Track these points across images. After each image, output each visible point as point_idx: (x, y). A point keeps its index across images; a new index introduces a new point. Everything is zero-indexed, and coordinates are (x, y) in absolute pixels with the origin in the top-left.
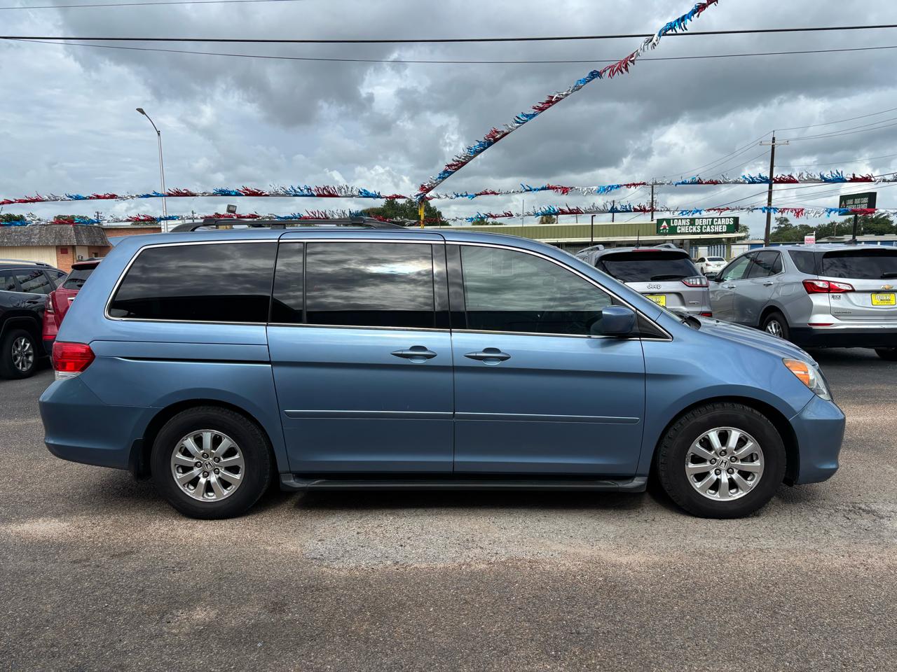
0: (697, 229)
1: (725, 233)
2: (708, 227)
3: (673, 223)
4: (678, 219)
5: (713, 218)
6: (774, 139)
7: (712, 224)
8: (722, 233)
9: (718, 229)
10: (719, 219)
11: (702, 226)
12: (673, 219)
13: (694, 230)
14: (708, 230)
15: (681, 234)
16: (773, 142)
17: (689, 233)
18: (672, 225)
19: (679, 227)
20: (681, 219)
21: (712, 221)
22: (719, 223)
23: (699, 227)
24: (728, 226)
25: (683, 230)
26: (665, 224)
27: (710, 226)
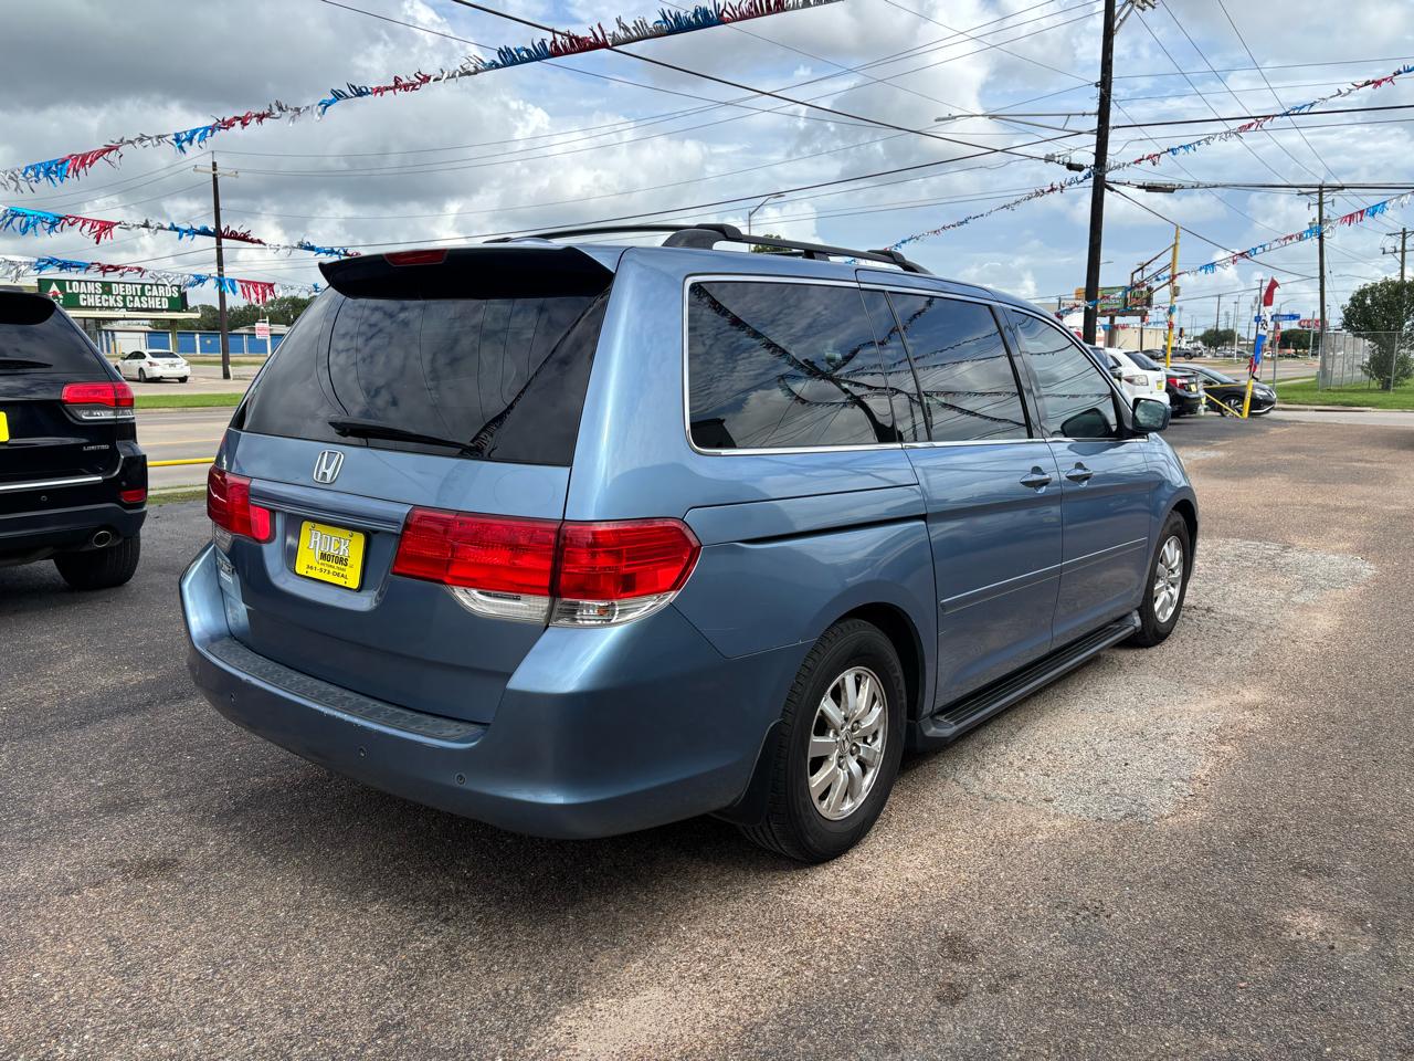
0: (116, 301)
1: (167, 310)
2: (137, 298)
3: (71, 288)
4: (79, 281)
5: (144, 285)
6: (214, 164)
7: (143, 294)
8: (162, 310)
9: (154, 303)
10: (155, 287)
11: (125, 297)
12: (71, 281)
13: (112, 303)
14: (137, 304)
15: (87, 307)
16: (214, 170)
17: (101, 308)
18: (68, 291)
19: (82, 296)
20: (86, 282)
21: (143, 290)
22: (155, 293)
23: (119, 298)
24: (171, 299)
25: (91, 301)
26: (54, 288)
27: (140, 297)
